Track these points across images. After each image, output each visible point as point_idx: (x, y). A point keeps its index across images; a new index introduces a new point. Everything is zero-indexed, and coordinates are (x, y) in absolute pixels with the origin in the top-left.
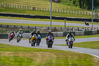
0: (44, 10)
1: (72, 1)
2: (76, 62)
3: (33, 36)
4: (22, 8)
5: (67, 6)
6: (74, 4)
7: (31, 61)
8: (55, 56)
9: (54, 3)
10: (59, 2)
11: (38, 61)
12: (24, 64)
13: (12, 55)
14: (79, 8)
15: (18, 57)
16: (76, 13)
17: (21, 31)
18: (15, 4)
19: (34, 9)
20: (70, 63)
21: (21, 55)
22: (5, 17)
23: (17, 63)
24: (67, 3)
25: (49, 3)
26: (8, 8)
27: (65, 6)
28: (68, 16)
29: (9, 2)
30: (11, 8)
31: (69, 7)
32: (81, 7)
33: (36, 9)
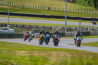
0: (59, 10)
1: (87, 2)
2: (91, 62)
3: (41, 35)
4: (37, 8)
5: (82, 6)
6: (89, 4)
7: (46, 60)
8: (70, 55)
9: (69, 3)
10: (74, 2)
11: (53, 60)
12: (39, 63)
13: (27, 54)
14: (94, 8)
15: (33, 56)
16: (91, 13)
17: (33, 31)
18: (30, 4)
19: (49, 9)
20: (85, 62)
21: (36, 54)
22: (21, 17)
23: (33, 63)
24: (82, 3)
25: (64, 3)
26: (23, 8)
27: (80, 7)
28: (83, 16)
29: (25, 2)
30: (27, 8)
31: (84, 7)
32: (95, 7)
33: (52, 9)
